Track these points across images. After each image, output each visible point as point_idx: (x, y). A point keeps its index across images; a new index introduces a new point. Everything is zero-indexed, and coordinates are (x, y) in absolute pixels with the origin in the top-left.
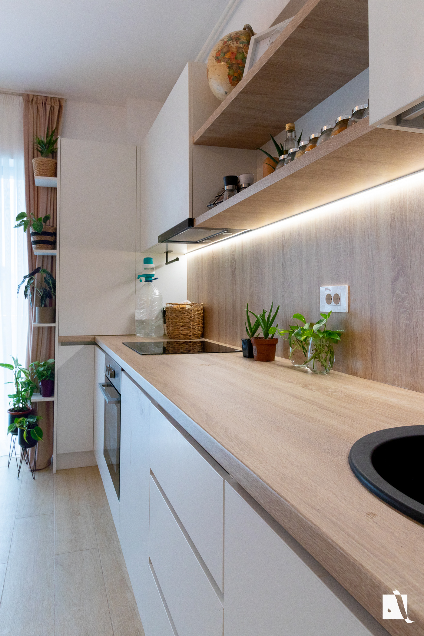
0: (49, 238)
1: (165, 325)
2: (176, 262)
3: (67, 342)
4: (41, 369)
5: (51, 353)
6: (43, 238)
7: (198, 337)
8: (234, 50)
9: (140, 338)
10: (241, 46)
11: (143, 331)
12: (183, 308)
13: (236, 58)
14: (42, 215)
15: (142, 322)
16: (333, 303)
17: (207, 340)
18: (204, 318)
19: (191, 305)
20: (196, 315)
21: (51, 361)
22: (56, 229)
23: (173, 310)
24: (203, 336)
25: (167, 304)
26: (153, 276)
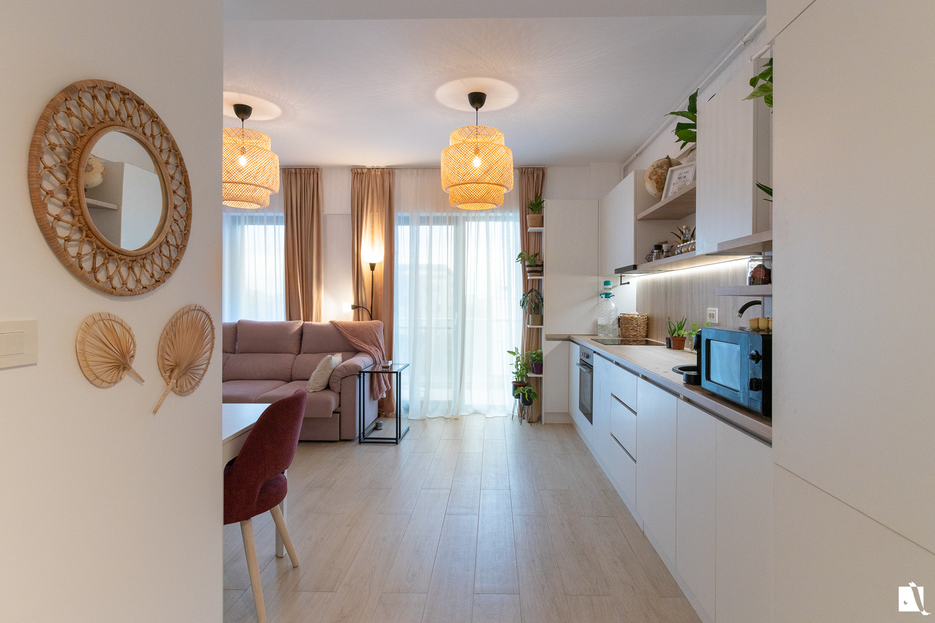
0: (539, 269)
1: (620, 329)
2: (627, 285)
3: (550, 338)
4: (534, 356)
5: (538, 345)
6: (535, 269)
7: (643, 337)
8: (659, 174)
9: (601, 336)
10: (664, 171)
11: (604, 332)
12: (632, 317)
13: (660, 178)
14: (532, 252)
15: (603, 326)
16: (712, 318)
17: (650, 339)
18: (648, 324)
19: (638, 315)
20: (640, 321)
21: (539, 351)
22: (543, 262)
23: (625, 318)
24: (647, 336)
25: (621, 314)
26: (611, 293)
